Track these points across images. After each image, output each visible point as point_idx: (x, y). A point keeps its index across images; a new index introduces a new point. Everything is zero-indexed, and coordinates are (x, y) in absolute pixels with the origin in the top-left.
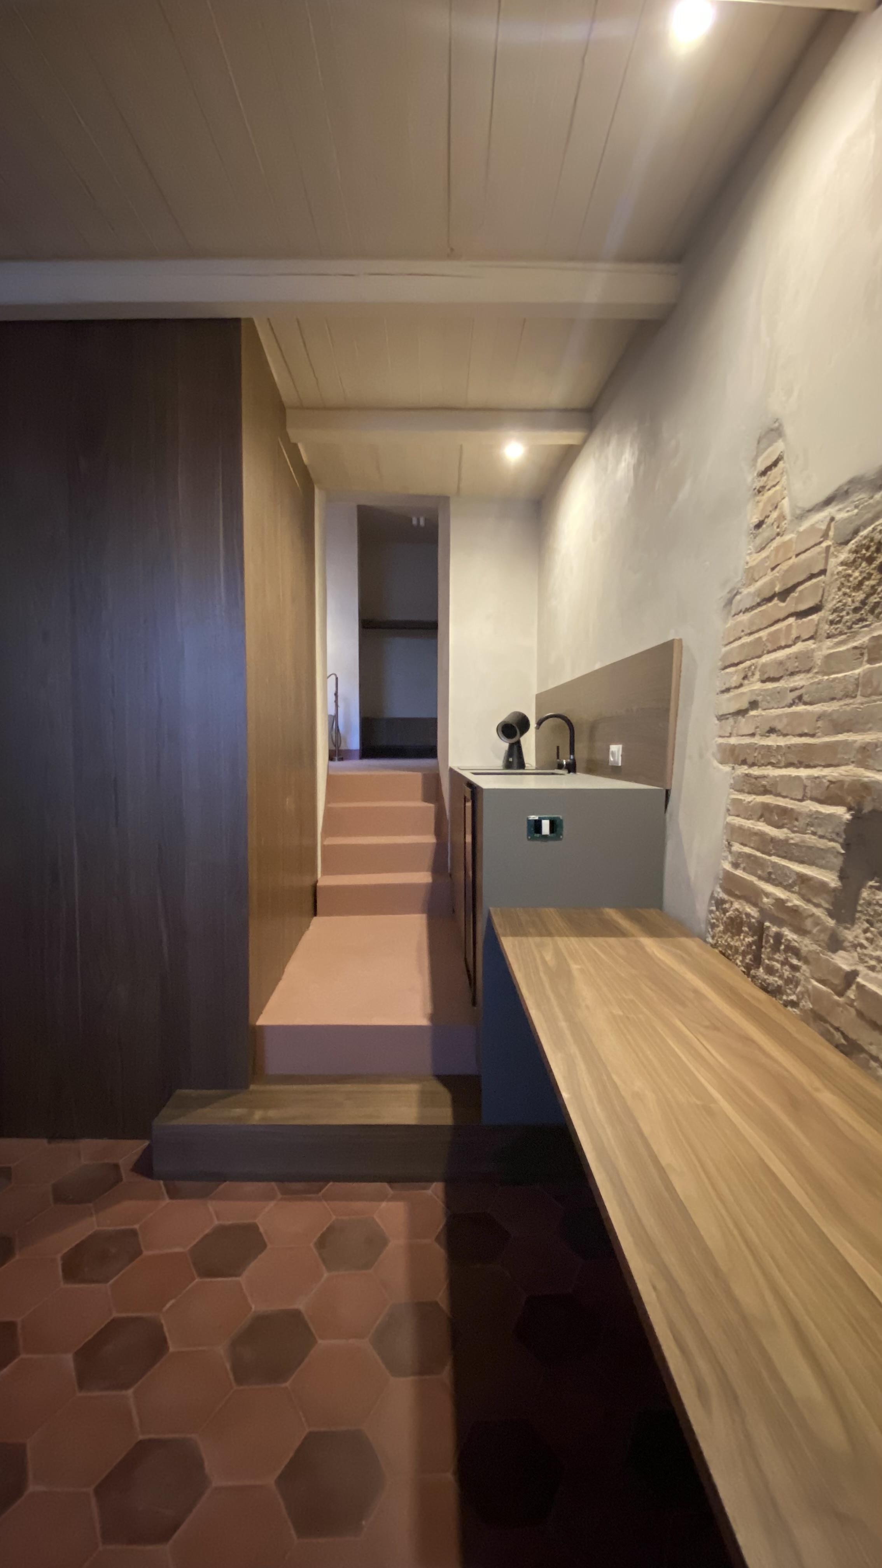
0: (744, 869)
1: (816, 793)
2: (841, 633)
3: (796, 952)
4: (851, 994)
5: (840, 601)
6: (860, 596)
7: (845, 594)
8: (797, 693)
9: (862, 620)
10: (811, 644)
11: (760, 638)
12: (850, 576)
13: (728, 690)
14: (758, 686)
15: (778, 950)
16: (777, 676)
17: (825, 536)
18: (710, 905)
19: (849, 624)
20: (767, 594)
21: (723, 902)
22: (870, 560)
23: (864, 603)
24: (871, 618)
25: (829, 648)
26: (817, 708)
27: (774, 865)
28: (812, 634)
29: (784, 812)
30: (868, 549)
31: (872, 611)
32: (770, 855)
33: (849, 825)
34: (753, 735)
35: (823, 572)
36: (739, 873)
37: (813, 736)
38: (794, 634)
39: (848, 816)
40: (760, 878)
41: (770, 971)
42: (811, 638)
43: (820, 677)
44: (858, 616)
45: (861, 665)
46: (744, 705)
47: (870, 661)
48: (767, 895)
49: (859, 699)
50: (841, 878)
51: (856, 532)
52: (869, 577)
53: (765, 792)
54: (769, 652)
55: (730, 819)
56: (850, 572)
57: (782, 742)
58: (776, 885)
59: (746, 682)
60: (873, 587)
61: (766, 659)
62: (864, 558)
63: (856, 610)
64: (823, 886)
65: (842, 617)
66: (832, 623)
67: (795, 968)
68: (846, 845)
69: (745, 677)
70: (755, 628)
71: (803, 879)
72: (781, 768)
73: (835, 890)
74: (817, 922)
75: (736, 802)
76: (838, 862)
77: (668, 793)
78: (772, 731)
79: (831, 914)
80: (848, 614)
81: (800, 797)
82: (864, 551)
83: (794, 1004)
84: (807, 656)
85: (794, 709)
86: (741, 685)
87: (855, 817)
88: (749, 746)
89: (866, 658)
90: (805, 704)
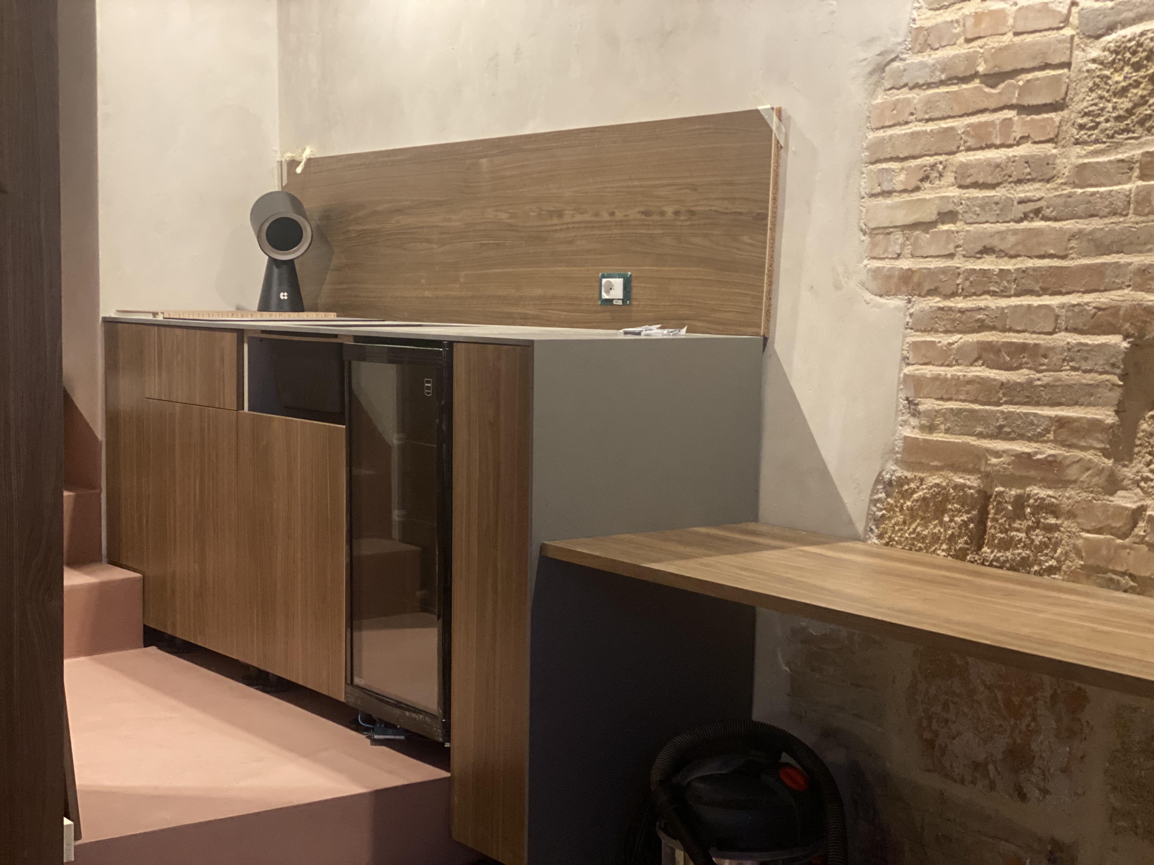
0: (947, 431)
1: (1079, 323)
2: (1097, 141)
3: (1054, 510)
5: (1096, 104)
6: (1125, 104)
7: (1101, 98)
8: (1032, 206)
9: (1127, 130)
10: (1049, 149)
11: (952, 128)
12: (1108, 78)
13: (888, 193)
14: (954, 192)
15: (1023, 517)
16: (990, 180)
17: (1066, 21)
18: (874, 491)
19: (1110, 133)
20: (961, 70)
21: (902, 481)
22: (1137, 67)
23: (1130, 112)
24: (1139, 131)
25: (1079, 157)
26: (1069, 225)
27: (1007, 416)
28: (1052, 136)
29: (1023, 348)
30: (1134, 53)
31: (1141, 123)
32: (1000, 405)
33: (1128, 353)
34: (951, 256)
35: (1067, 65)
36: (938, 437)
37: (1063, 257)
38: (1018, 132)
39: (1125, 345)
40: (981, 436)
41: (1007, 544)
42: (1049, 141)
43: (1068, 190)
44: (1122, 126)
45: (1129, 180)
46: (929, 214)
47: (1141, 177)
48: (997, 454)
49: (1132, 218)
50: (1117, 412)
51: (1111, 29)
52: (1137, 84)
53: (982, 327)
54: (969, 149)
55: (908, 370)
56: (1107, 73)
57: (1009, 265)
58: (1013, 439)
59: (927, 185)
60: (1142, 97)
61: (962, 157)
62: (1127, 62)
63: (1118, 118)
64: (1095, 425)
65: (1099, 123)
66: (1082, 127)
67: (1050, 529)
68: (1123, 377)
69: (925, 178)
70: (937, 114)
71: (1062, 423)
72: (1009, 296)
73: (1112, 426)
74: (1087, 466)
75: (915, 345)
76: (1115, 395)
77: (765, 339)
78: (986, 251)
79: (1106, 454)
80: (1107, 121)
81: (1050, 330)
83: (1051, 571)
84: (1048, 161)
85: (1025, 224)
86: (917, 189)
87: (1134, 345)
88: (944, 271)
89: (1136, 173)
90: (1045, 219)
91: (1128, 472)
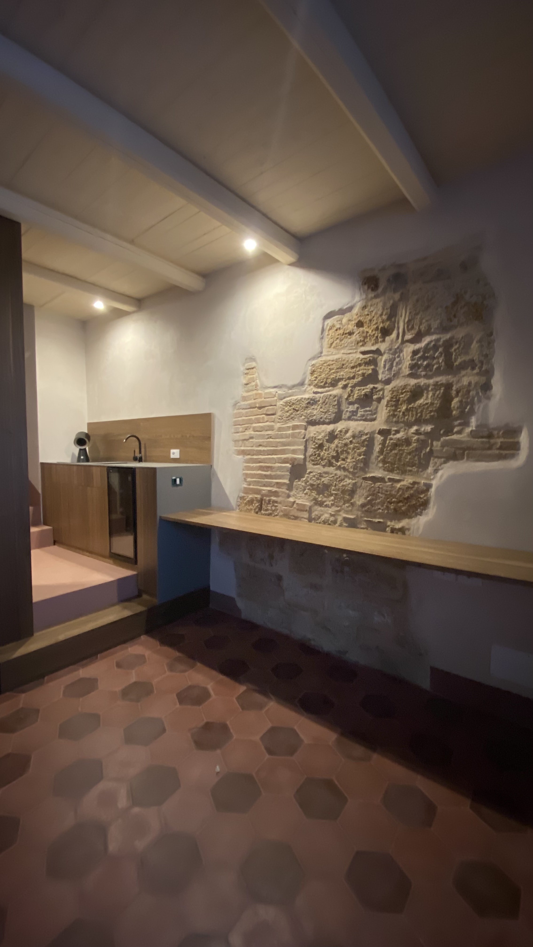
0: (253, 485)
1: (280, 461)
2: (283, 422)
3: (276, 502)
4: (295, 506)
5: (282, 414)
6: (288, 414)
7: (283, 413)
8: (270, 436)
9: (289, 420)
10: (273, 424)
11: (251, 419)
12: (284, 408)
13: (238, 432)
14: (253, 433)
15: (270, 504)
16: (260, 430)
17: (275, 396)
18: (237, 499)
19: (285, 420)
20: (253, 406)
21: (243, 497)
22: (290, 406)
23: (289, 416)
24: (291, 420)
25: (279, 425)
26: (277, 440)
27: (266, 482)
28: (273, 421)
29: (269, 467)
30: (290, 403)
31: (292, 418)
32: (264, 479)
33: (291, 468)
34: (252, 447)
35: (276, 405)
36: (251, 487)
37: (276, 447)
38: (266, 420)
39: (290, 466)
40: (260, 486)
41: (267, 510)
42: (273, 422)
43: (277, 433)
44: (288, 419)
45: (289, 431)
46: (247, 437)
47: (292, 430)
48: (264, 490)
49: (291, 439)
50: (289, 481)
51: (284, 398)
52: (290, 410)
53: (260, 462)
54: (255, 423)
55: (244, 472)
56: (284, 407)
57: (265, 449)
58: (267, 487)
59: (246, 431)
60: (292, 413)
61: (254, 425)
62: (288, 405)
63: (287, 417)
64: (284, 484)
65: (282, 418)
66: (279, 419)
67: (276, 506)
68: (290, 473)
69: (246, 429)
70: (247, 415)
71: (277, 483)
72: (266, 455)
73: (288, 484)
74: (283, 492)
75: (246, 466)
76: (289, 477)
77: (211, 466)
78: (260, 445)
79: (287, 490)
80: (285, 418)
81: (274, 463)
82: (288, 404)
83: (276, 515)
84: (272, 426)
85: (268, 440)
86: (244, 432)
87: (292, 466)
88: (251, 450)
89: (291, 429)
90: (273, 439)
91: (292, 493)
